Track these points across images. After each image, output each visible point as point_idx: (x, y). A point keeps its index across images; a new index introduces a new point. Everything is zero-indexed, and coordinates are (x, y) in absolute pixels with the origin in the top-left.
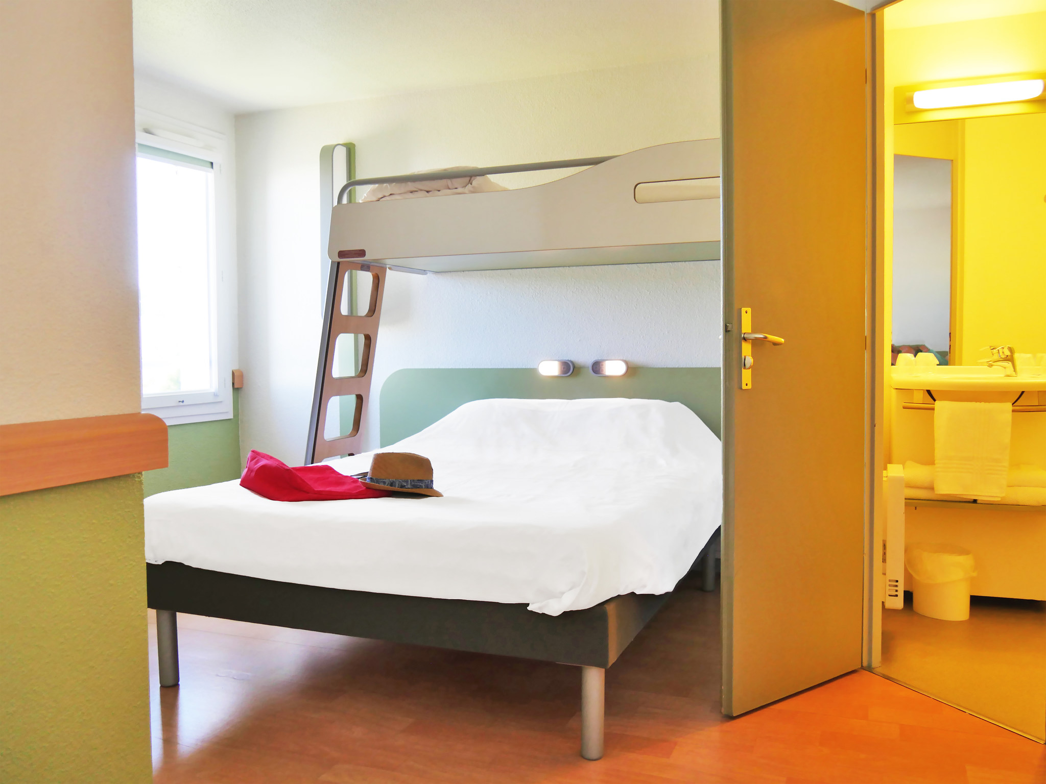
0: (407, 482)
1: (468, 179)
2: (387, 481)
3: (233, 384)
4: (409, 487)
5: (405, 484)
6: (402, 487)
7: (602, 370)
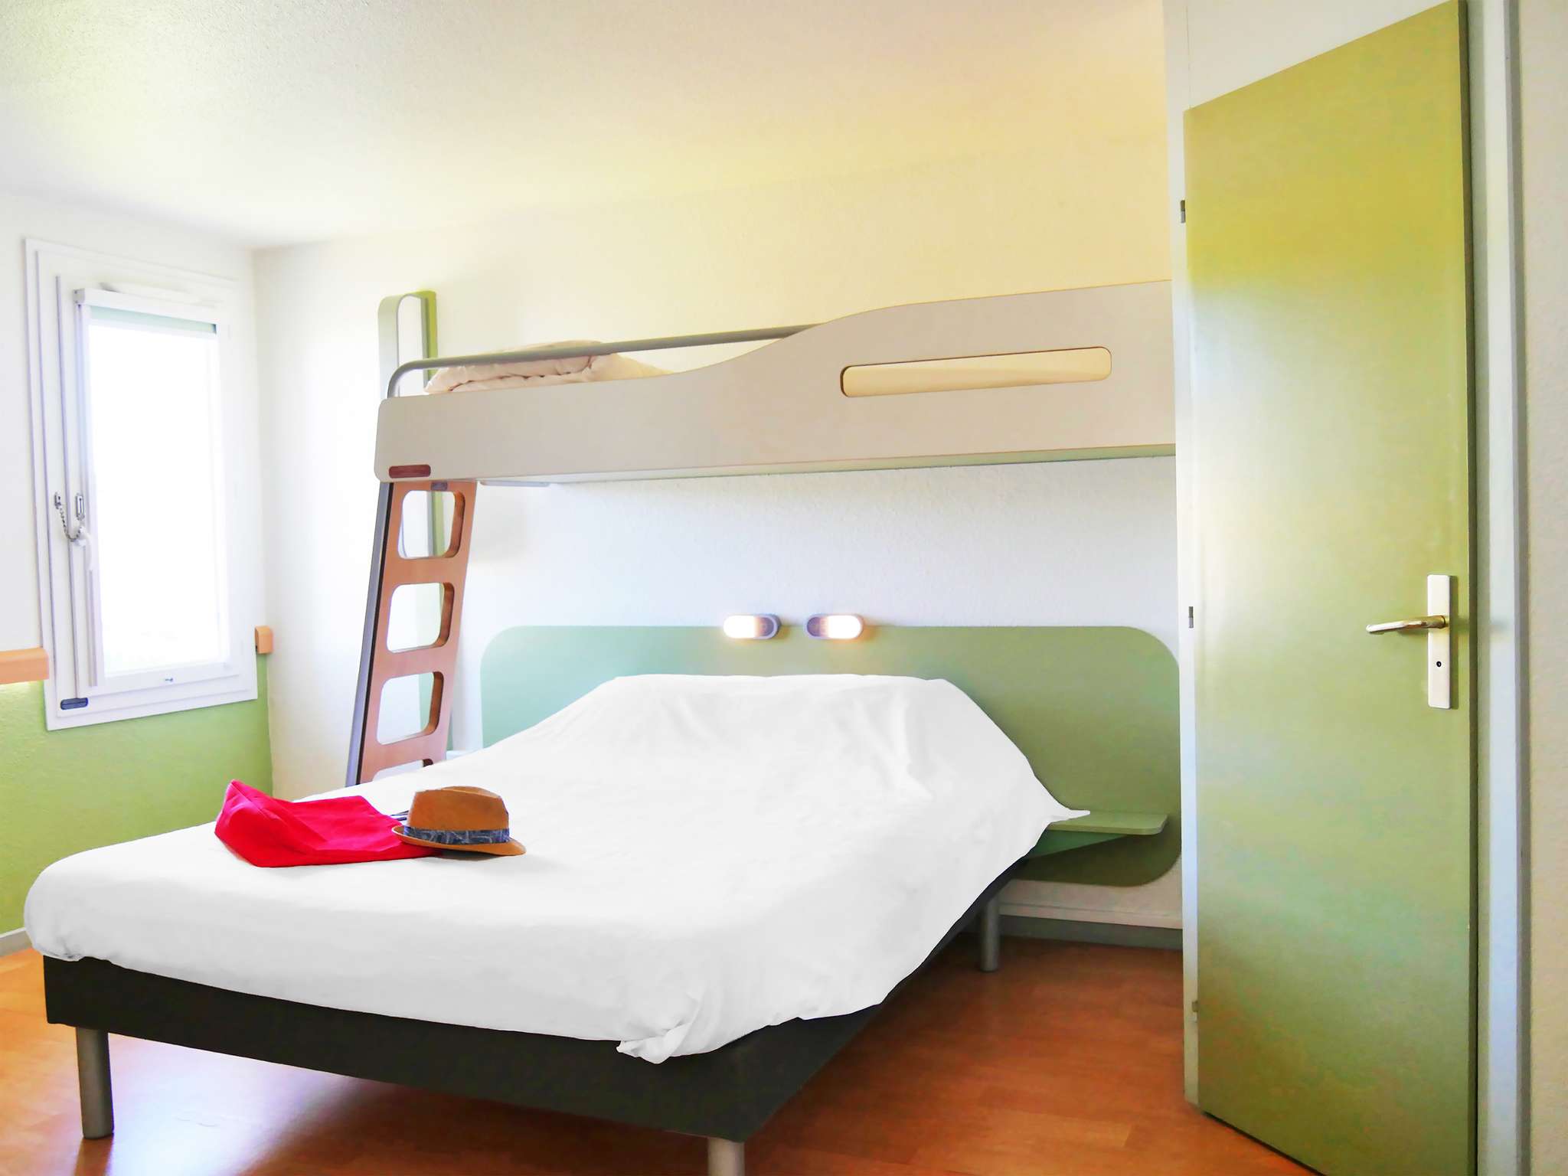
0: (463, 834)
1: (586, 359)
2: (433, 834)
3: (257, 647)
4: (467, 842)
5: (461, 838)
6: (456, 842)
7: (824, 631)
